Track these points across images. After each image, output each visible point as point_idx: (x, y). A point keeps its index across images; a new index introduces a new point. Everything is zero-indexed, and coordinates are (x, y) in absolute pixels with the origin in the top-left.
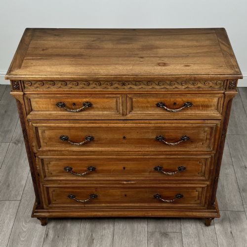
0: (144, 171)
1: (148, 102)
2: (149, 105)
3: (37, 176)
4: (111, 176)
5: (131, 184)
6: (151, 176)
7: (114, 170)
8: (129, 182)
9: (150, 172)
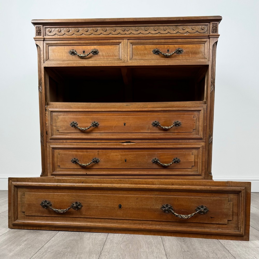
0: (143, 128)
1: (146, 49)
2: (146, 52)
3: (45, 134)
4: (112, 135)
5: (131, 145)
6: (150, 134)
7: (115, 127)
8: (129, 144)
9: (149, 129)
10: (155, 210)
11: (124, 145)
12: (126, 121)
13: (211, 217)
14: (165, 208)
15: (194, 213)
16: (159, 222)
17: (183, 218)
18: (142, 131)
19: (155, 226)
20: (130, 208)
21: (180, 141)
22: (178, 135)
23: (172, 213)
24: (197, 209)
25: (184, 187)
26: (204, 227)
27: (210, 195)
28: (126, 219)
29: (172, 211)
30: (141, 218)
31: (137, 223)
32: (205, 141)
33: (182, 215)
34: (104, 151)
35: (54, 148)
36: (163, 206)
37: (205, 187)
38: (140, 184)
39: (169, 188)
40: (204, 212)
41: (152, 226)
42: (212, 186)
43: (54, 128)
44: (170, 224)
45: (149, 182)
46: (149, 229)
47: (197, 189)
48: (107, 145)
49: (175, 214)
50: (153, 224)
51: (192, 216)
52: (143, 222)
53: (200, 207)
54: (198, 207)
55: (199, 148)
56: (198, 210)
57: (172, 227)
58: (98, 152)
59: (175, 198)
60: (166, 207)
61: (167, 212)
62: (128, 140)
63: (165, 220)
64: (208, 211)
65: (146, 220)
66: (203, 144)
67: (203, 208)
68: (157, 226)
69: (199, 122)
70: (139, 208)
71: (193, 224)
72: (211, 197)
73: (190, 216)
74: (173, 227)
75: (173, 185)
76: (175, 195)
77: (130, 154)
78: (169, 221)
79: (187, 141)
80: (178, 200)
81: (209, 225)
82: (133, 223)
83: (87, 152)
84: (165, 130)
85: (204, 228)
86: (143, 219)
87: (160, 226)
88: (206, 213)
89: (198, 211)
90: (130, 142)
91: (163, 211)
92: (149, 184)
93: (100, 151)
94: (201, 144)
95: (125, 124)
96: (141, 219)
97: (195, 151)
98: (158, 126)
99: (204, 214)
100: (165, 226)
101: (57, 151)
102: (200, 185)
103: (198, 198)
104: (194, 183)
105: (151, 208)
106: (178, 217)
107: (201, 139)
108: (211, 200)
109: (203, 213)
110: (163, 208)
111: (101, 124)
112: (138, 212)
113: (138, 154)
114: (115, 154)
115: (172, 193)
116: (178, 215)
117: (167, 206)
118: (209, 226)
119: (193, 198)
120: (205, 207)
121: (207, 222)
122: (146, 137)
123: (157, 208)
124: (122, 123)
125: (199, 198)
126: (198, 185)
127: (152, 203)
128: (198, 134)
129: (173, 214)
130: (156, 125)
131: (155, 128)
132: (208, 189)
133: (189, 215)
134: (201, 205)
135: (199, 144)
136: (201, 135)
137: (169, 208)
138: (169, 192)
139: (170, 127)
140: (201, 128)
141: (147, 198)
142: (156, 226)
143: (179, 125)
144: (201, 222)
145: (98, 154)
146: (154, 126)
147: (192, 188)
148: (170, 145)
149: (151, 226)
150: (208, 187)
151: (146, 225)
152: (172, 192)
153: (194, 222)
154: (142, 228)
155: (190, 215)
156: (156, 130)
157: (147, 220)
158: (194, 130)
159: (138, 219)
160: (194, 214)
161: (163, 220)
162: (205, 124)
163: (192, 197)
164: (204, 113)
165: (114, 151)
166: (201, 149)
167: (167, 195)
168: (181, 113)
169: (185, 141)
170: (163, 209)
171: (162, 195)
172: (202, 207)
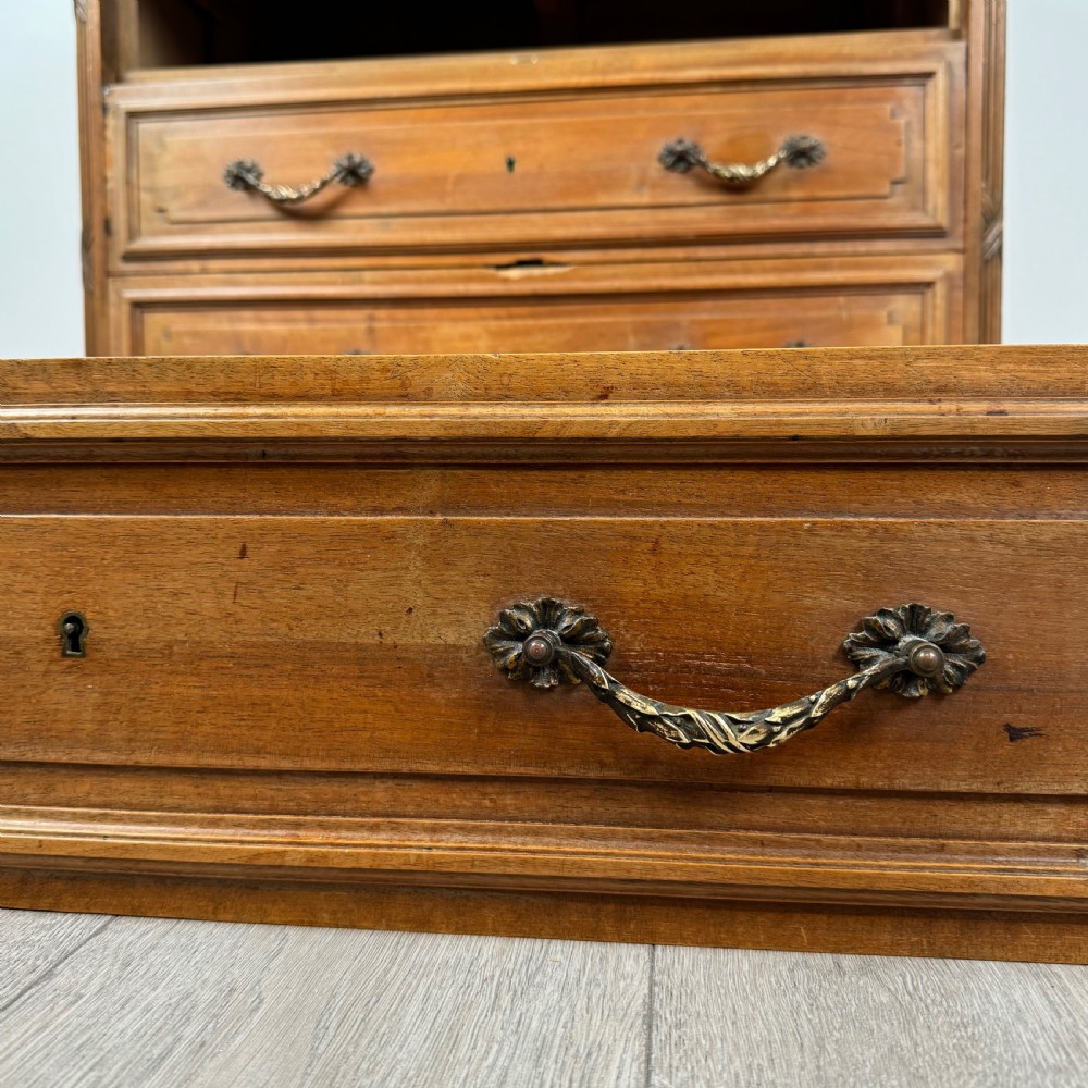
0: (608, 181)
3: (97, 232)
4: (444, 227)
5: (545, 278)
6: (647, 215)
7: (460, 179)
8: (536, 271)
9: (642, 183)
10: (431, 668)
11: (506, 280)
12: (517, 148)
13: (1008, 728)
14: (522, 636)
15: (832, 690)
16: (466, 787)
17: (712, 746)
18: (603, 200)
19: (426, 830)
20: (168, 650)
21: (821, 248)
22: (806, 213)
23: (597, 689)
24: (865, 643)
25: (723, 414)
26: (939, 841)
27: (991, 487)
28: (131, 760)
29: (596, 670)
30: (284, 755)
31: (247, 805)
32: (959, 244)
33: (693, 713)
34: (401, 313)
35: (140, 306)
36: (504, 618)
37: (945, 406)
38: (273, 397)
39: (567, 433)
40: (932, 680)
41: (396, 839)
42: (1009, 394)
43: (145, 197)
44: (586, 809)
45: (368, 380)
46: (365, 864)
47: (863, 432)
48: (418, 281)
49: (626, 707)
50: (410, 809)
51: (810, 723)
52: (305, 791)
53: (891, 624)
54: (870, 627)
55: (929, 285)
56: (868, 653)
57: (604, 837)
58: (372, 319)
59: (629, 535)
60: (537, 625)
61: (545, 681)
62: (530, 253)
63: (532, 771)
64: (980, 660)
65: (332, 765)
66: (951, 262)
67: (922, 633)
68: (444, 829)
69: (924, 137)
70: (266, 645)
71: (817, 810)
72: (1003, 515)
73: (786, 721)
74: (614, 836)
75: (604, 396)
76: (631, 507)
77: (543, 329)
78: (572, 773)
79: (862, 246)
80: (655, 549)
81: (992, 811)
82: (209, 803)
83: (312, 321)
84: (737, 188)
85: (942, 849)
86: (308, 764)
87: (475, 830)
88: (957, 687)
89: (869, 662)
90: (537, 263)
91: (505, 670)
92: (359, 397)
93: (381, 313)
94: (942, 264)
95: (511, 164)
96: (286, 764)
97: (904, 305)
98: (697, 169)
99: (937, 694)
100: (527, 832)
101: (155, 321)
102: (891, 391)
103: (865, 525)
104: (823, 368)
105: (388, 640)
106: (653, 730)
107: (936, 233)
108: (1000, 548)
109: (923, 692)
110: (506, 644)
111: (383, 170)
112: (257, 693)
113: (582, 327)
114: (462, 328)
115: (600, 484)
116: (651, 710)
117: (547, 614)
118: (987, 828)
119: (812, 531)
120: (949, 618)
121: (964, 787)
122: (630, 231)
123: (451, 638)
124: (494, 160)
125: (873, 531)
126: (859, 392)
127: (393, 590)
128: (920, 204)
129: (609, 698)
130: (681, 160)
131: (675, 178)
132: (972, 425)
133: (777, 715)
134: (900, 602)
135: (929, 265)
136: (937, 209)
137: (572, 639)
138: (572, 475)
139: (760, 169)
140: (935, 175)
141: (343, 537)
142: (434, 830)
143: (811, 161)
144: (904, 782)
145: (371, 331)
146: (671, 168)
147: (808, 424)
148: (765, 271)
149: (381, 838)
150: (976, 408)
151: (337, 827)
152: (598, 474)
153: (828, 782)
154: (288, 861)
155: (788, 712)
156: (681, 189)
157: (347, 766)
158: (899, 188)
159: (250, 762)
160: (834, 703)
161: (513, 770)
162: (961, 152)
163: (805, 520)
164: (951, 89)
165: (454, 312)
166: (940, 289)
167: (546, 506)
168: (823, 92)
169: (849, 247)
170: (506, 652)
171: (500, 508)
172: (915, 620)
